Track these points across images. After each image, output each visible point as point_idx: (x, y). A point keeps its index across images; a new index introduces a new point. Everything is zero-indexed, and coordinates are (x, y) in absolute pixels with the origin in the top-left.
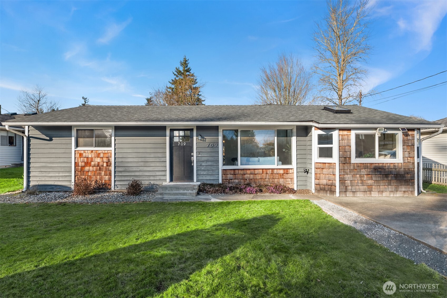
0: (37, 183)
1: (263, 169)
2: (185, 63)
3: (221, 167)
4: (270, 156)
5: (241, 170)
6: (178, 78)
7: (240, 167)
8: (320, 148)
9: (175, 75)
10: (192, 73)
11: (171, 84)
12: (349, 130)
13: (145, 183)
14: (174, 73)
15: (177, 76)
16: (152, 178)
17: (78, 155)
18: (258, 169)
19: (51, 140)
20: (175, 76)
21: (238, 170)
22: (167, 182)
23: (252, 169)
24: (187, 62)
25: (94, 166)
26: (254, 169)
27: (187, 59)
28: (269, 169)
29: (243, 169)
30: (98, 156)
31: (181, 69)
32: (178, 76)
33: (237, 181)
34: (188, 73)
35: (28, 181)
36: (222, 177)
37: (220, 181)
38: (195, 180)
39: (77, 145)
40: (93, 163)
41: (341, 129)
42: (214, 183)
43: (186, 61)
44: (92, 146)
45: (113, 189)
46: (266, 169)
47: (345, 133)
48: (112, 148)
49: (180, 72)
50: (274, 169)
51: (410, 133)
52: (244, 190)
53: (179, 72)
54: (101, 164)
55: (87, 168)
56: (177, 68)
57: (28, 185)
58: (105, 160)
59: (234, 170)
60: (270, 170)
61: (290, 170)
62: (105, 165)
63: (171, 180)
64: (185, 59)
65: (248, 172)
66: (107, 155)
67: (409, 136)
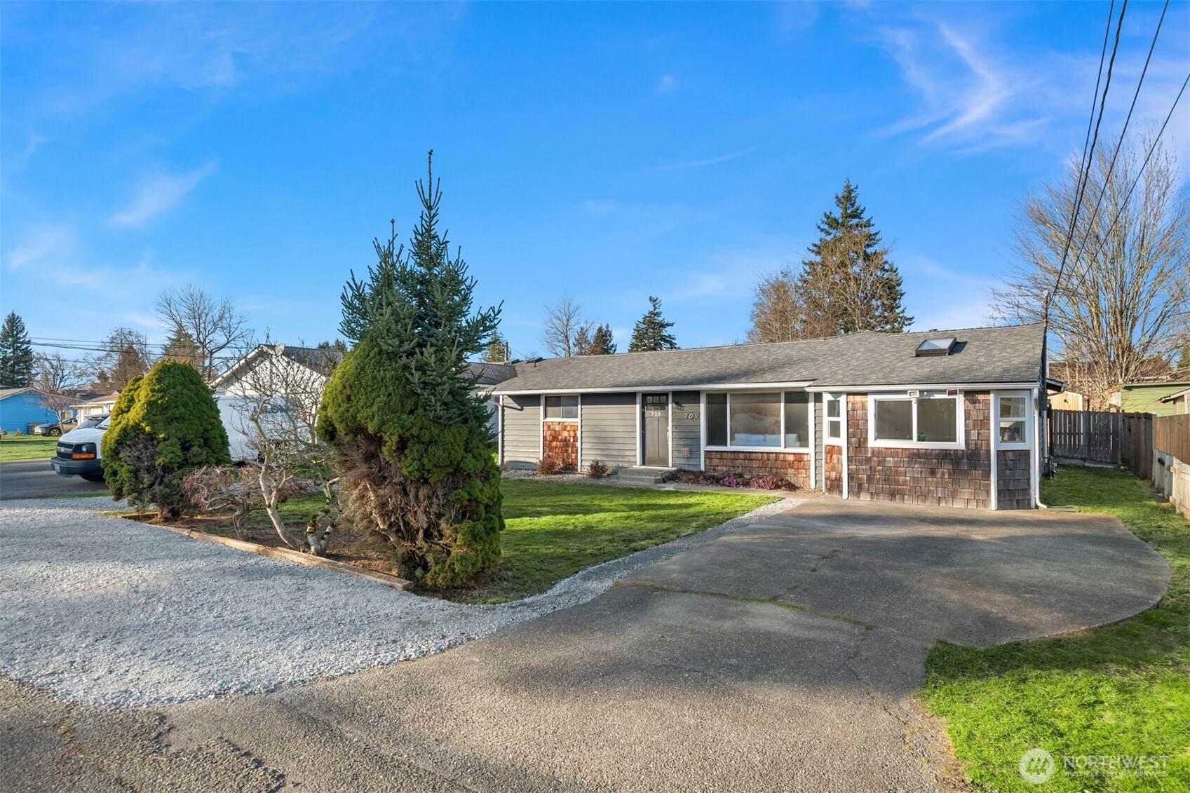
0: (512, 459)
1: (762, 453)
2: (848, 198)
3: (704, 447)
4: (773, 433)
5: (731, 452)
6: (832, 236)
7: (729, 448)
8: (831, 422)
9: (822, 230)
10: (865, 220)
11: (813, 255)
12: (865, 394)
13: (611, 465)
14: (819, 227)
15: (828, 233)
16: (620, 459)
17: (546, 428)
18: (755, 453)
19: (522, 409)
20: (823, 235)
21: (727, 452)
22: (638, 465)
23: (747, 452)
24: (853, 195)
25: (561, 441)
26: (750, 452)
27: (851, 188)
28: (772, 453)
29: (734, 452)
30: (565, 428)
31: (837, 213)
32: (830, 231)
33: (725, 469)
34: (855, 221)
35: (503, 457)
36: (705, 461)
37: (703, 468)
38: (670, 465)
39: (546, 416)
40: (560, 437)
41: (849, 394)
42: (695, 469)
43: (850, 192)
44: (559, 416)
45: (579, 470)
46: (767, 453)
47: (858, 398)
48: (579, 420)
49: (836, 220)
50: (780, 453)
51: (981, 397)
52: (721, 482)
53: (833, 223)
54: (568, 439)
55: (554, 444)
56: (825, 215)
57: (502, 461)
58: (572, 434)
59: (722, 452)
60: (774, 455)
61: (805, 456)
62: (572, 440)
63: (644, 463)
64: (848, 187)
65: (741, 456)
66: (573, 429)
67: (980, 402)
